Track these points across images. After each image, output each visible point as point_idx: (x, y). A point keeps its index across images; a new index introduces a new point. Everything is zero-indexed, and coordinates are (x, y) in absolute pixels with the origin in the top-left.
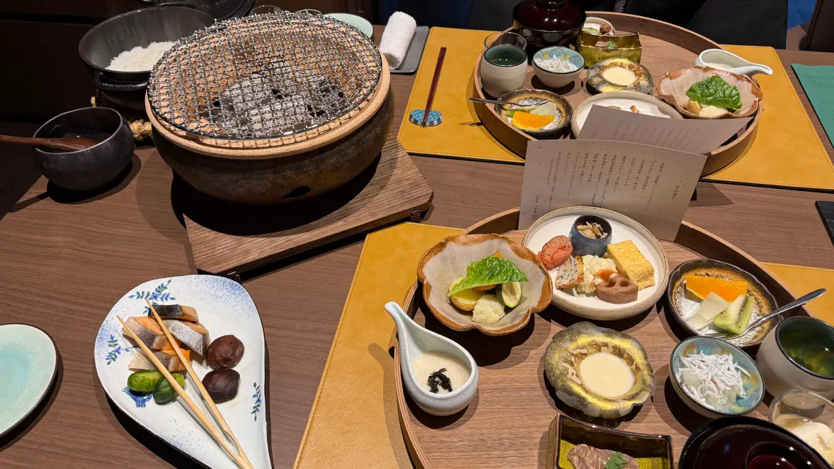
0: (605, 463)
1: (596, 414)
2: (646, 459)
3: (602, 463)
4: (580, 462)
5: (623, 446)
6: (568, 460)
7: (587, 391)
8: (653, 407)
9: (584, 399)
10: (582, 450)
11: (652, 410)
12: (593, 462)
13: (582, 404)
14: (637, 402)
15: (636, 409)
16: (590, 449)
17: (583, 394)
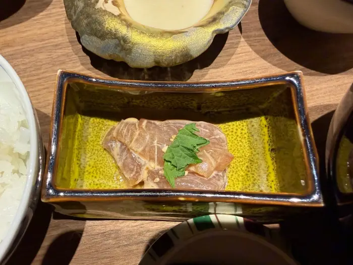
0: (165, 149)
1: (148, 62)
2: (238, 123)
3: (159, 150)
4: (122, 151)
5: (199, 108)
6: (105, 149)
7: (129, 25)
8: (242, 39)
9: (125, 40)
10: (125, 131)
11: (241, 44)
12: (144, 150)
13: (123, 49)
14: (221, 26)
15: (220, 40)
16: (140, 124)
17: (123, 31)
